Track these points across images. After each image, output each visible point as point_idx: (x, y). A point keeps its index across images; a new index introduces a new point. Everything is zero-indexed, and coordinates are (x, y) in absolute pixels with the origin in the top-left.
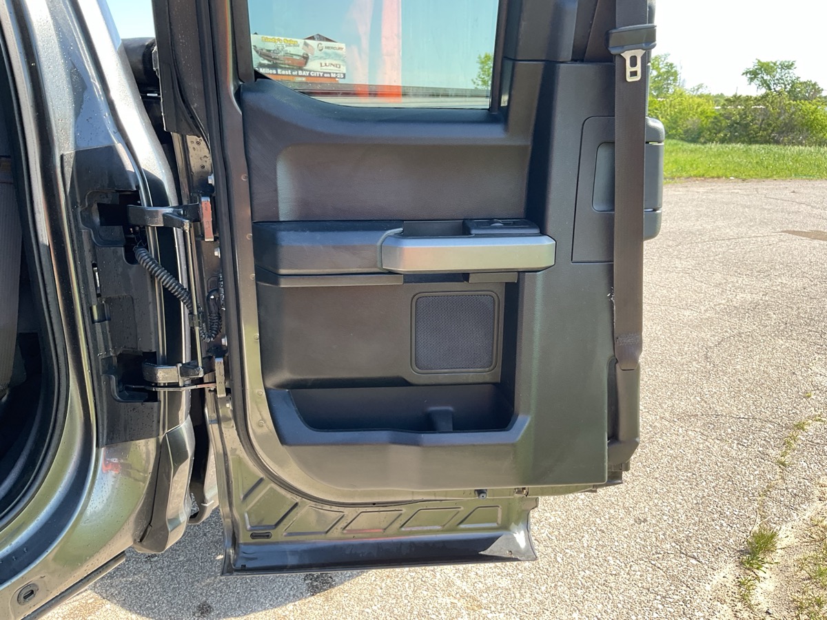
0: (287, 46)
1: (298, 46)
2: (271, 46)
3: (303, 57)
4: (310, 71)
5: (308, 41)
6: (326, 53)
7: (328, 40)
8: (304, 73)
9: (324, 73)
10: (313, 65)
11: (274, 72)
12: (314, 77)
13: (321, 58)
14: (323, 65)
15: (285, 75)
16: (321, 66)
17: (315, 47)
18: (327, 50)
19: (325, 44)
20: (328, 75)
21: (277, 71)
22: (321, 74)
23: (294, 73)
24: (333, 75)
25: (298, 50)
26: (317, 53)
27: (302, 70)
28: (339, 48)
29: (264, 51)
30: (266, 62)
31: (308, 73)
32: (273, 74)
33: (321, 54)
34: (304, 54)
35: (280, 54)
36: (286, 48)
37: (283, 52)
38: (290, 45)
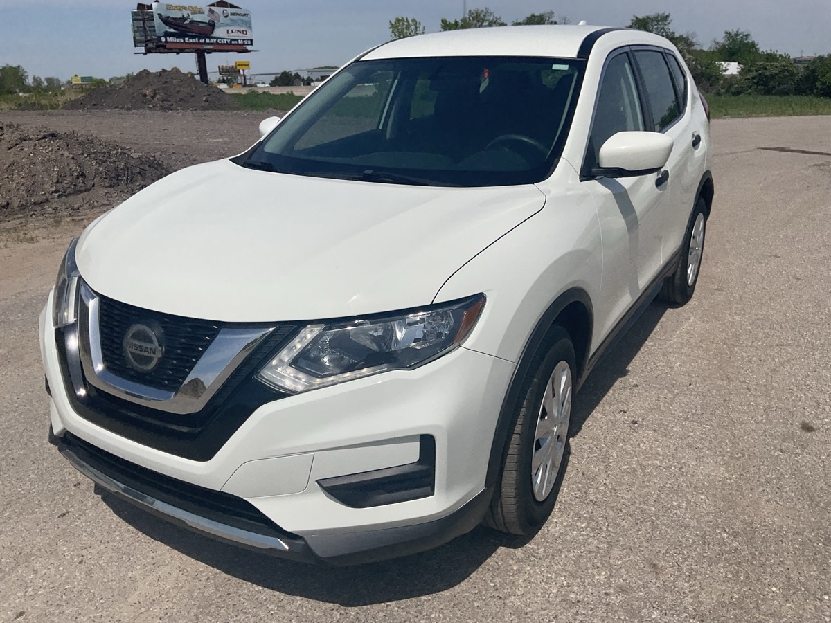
0: (192, 13)
2: (177, 15)
3: (209, 24)
4: (218, 38)
6: (231, 20)
7: (232, 6)
8: (212, 41)
9: (232, 40)
10: (220, 32)
11: (182, 40)
12: (221, 44)
13: (227, 25)
14: (230, 31)
15: (193, 43)
16: (228, 33)
17: (220, 13)
18: (233, 17)
19: (230, 10)
20: (236, 42)
22: (229, 41)
23: (201, 41)
24: (240, 42)
25: (204, 18)
26: (222, 19)
27: (210, 38)
28: (245, 15)
29: (170, 19)
30: (172, 30)
31: (215, 40)
32: (180, 42)
33: (227, 21)
34: (209, 21)
35: (186, 22)
36: (191, 16)
37: (189, 20)
38: (195, 13)
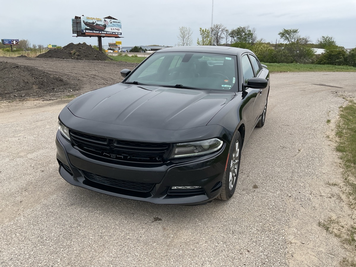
1: (102, 21)
2: (91, 21)
3: (104, 26)
5: (105, 19)
7: (114, 19)
10: (108, 29)
11: (92, 32)
12: (108, 34)
15: (97, 33)
16: (111, 30)
17: (109, 21)
18: (114, 23)
20: (114, 33)
22: (112, 33)
23: (100, 32)
24: (116, 33)
25: (102, 23)
27: (104, 31)
28: (119, 22)
29: (88, 23)
30: (88, 28)
31: (106, 32)
33: (111, 24)
38: (98, 21)
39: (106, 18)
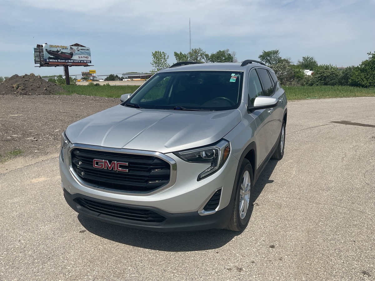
0: (62, 49)
1: (68, 49)
2: (55, 50)
3: (70, 54)
4: (74, 60)
5: (72, 47)
6: (81, 52)
7: (82, 46)
8: (71, 61)
9: (81, 61)
10: (75, 57)
12: (75, 62)
13: (79, 54)
14: (80, 57)
15: (62, 62)
16: (79, 58)
17: (76, 49)
18: (82, 50)
19: (80, 48)
20: (83, 62)
21: (58, 61)
22: (79, 61)
23: (66, 61)
24: (85, 62)
25: (68, 51)
26: (76, 52)
27: (70, 60)
28: (87, 50)
29: (51, 51)
30: (52, 56)
31: (73, 61)
32: (56, 62)
33: (79, 52)
34: (70, 52)
35: (59, 53)
36: (62, 50)
37: (60, 52)
38: (63, 49)
39: (73, 45)
